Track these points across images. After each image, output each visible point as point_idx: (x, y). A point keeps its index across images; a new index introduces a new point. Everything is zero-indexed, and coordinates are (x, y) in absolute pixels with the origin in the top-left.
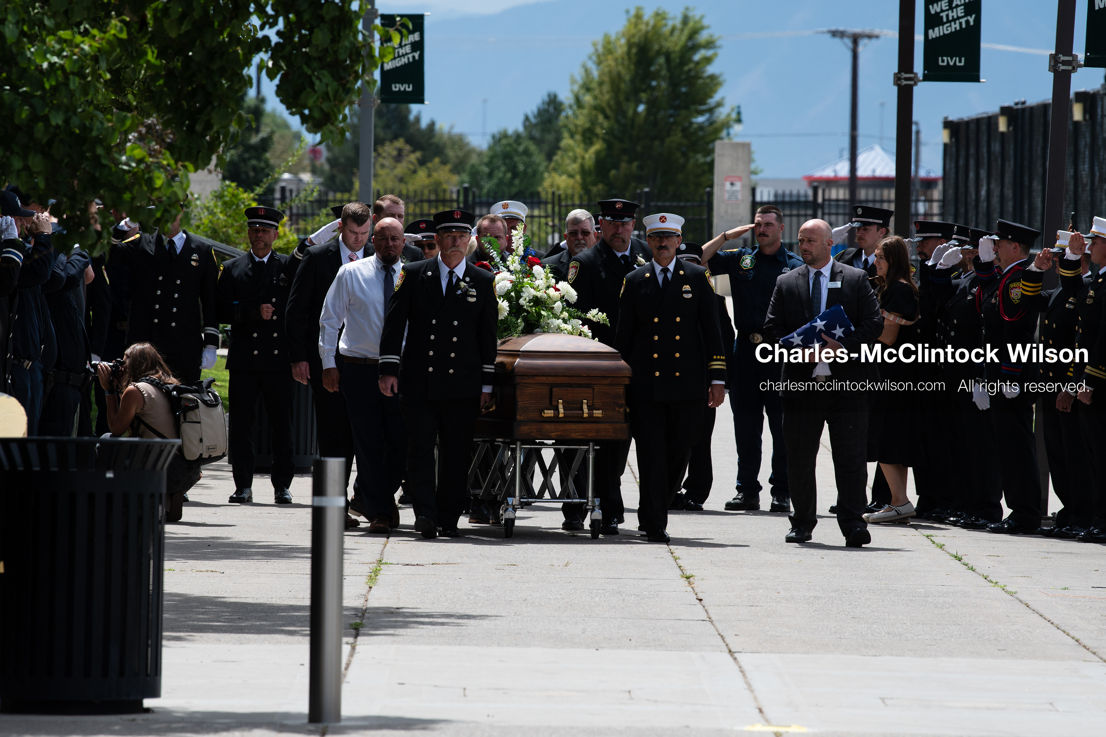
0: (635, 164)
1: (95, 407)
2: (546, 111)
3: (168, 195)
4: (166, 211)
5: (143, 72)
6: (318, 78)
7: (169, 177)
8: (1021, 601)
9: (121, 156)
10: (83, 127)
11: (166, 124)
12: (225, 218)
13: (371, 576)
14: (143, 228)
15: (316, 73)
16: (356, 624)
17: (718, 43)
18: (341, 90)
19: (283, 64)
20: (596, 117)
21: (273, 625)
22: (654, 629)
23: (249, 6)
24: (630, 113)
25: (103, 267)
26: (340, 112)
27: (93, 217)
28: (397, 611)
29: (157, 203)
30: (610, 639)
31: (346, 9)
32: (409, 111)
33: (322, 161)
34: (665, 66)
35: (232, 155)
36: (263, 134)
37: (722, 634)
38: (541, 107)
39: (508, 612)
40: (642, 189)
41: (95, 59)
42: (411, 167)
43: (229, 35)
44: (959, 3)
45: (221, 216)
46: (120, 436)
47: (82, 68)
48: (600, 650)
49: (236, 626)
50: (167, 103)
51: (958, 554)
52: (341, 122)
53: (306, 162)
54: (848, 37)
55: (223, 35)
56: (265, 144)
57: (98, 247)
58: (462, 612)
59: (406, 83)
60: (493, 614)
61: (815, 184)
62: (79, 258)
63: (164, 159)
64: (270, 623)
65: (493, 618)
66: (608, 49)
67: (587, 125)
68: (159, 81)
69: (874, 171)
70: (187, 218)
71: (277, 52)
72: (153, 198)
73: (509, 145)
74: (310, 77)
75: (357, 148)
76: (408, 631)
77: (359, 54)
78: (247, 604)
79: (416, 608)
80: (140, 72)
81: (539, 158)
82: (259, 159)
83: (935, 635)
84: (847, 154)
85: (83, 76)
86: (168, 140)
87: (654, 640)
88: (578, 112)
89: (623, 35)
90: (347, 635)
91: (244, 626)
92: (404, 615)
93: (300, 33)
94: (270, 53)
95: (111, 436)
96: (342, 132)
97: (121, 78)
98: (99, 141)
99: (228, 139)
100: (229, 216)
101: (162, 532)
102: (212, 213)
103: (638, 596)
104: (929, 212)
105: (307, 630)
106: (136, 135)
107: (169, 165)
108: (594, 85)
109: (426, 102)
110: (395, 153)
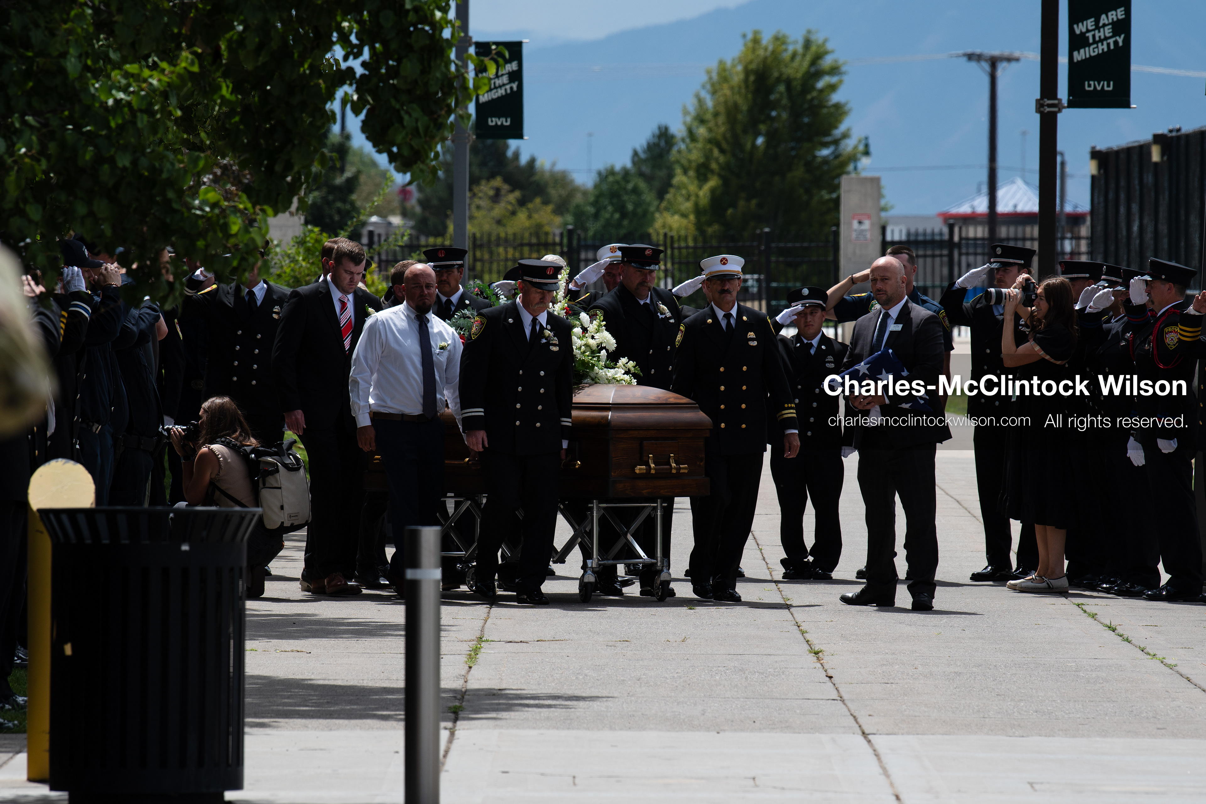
0: (754, 202)
1: (168, 472)
2: (656, 145)
3: (245, 241)
4: (243, 259)
5: (217, 108)
6: (407, 113)
7: (247, 222)
8: (1181, 675)
9: (194, 200)
10: (153, 170)
11: (243, 165)
12: (308, 265)
13: (470, 655)
14: (219, 279)
15: (405, 108)
16: (455, 707)
17: (844, 69)
18: (432, 125)
19: (369, 99)
20: (711, 151)
21: (365, 710)
22: (780, 709)
23: (331, 35)
24: (749, 146)
25: (176, 320)
26: (431, 150)
27: (165, 267)
28: (499, 692)
29: (233, 250)
30: (732, 721)
31: (437, 37)
32: (507, 147)
33: (413, 202)
34: (785, 95)
35: (315, 197)
36: (348, 174)
37: (855, 714)
38: (652, 141)
39: (620, 693)
40: (762, 229)
41: (165, 95)
42: (510, 207)
43: (311, 67)
44: (1107, 22)
45: (304, 264)
46: (196, 505)
47: (151, 104)
48: (722, 734)
49: (324, 711)
50: (243, 141)
51: (1112, 624)
52: (432, 160)
53: (396, 204)
54: (986, 60)
55: (303, 66)
56: (351, 184)
57: (170, 299)
58: (570, 692)
59: (503, 117)
60: (604, 695)
61: (951, 221)
62: (149, 311)
63: (240, 203)
64: (361, 707)
65: (605, 699)
66: (724, 75)
67: (702, 160)
68: (234, 117)
69: (1015, 206)
70: (266, 266)
71: (362, 84)
72: (229, 245)
73: (617, 182)
74: (398, 111)
75: (450, 188)
76: (512, 714)
77: (451, 86)
78: (336, 686)
79: (520, 690)
80: (213, 109)
81: (649, 197)
82: (344, 201)
83: (1088, 713)
84: (985, 189)
85: (151, 113)
86: (246, 181)
87: (781, 722)
88: (692, 146)
89: (740, 61)
90: (445, 720)
91: (333, 711)
92: (507, 697)
93: (387, 64)
94: (354, 86)
95: (187, 505)
96: (434, 171)
97: (193, 116)
98: (171, 183)
99: (310, 180)
100: (313, 263)
101: (243, 609)
102: (294, 260)
103: (763, 673)
104: (1077, 250)
105: (402, 714)
106: (211, 177)
107: (246, 209)
108: (708, 116)
109: (525, 137)
110: (491, 193)
